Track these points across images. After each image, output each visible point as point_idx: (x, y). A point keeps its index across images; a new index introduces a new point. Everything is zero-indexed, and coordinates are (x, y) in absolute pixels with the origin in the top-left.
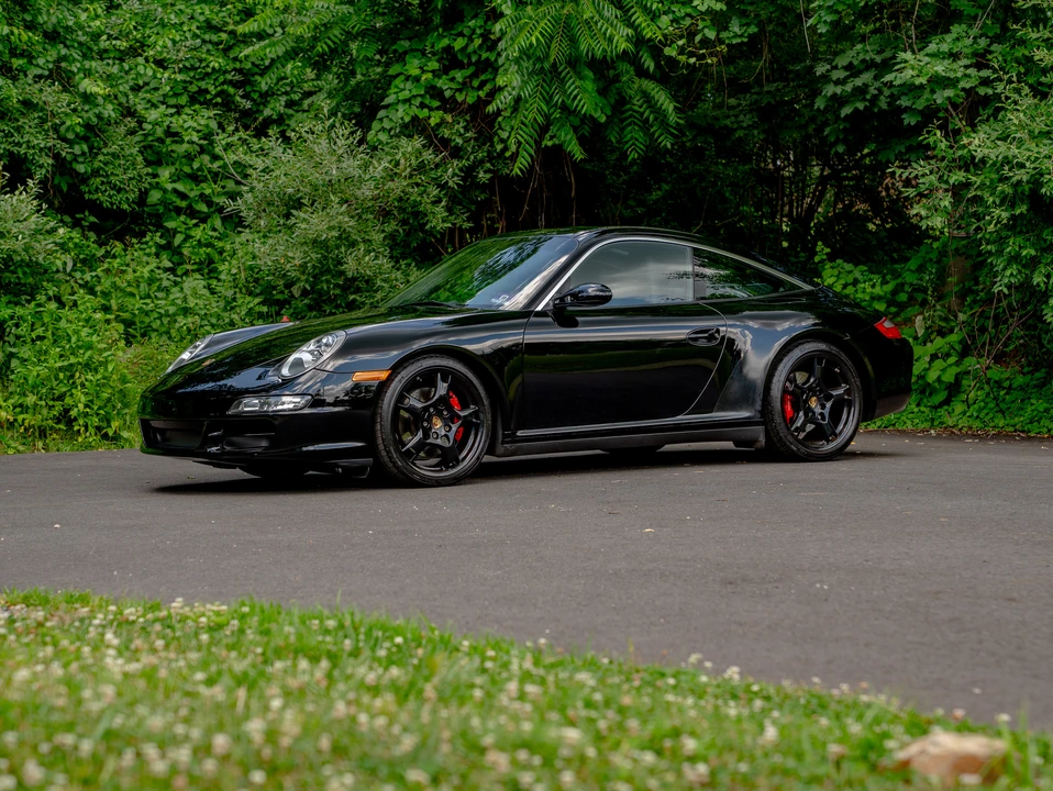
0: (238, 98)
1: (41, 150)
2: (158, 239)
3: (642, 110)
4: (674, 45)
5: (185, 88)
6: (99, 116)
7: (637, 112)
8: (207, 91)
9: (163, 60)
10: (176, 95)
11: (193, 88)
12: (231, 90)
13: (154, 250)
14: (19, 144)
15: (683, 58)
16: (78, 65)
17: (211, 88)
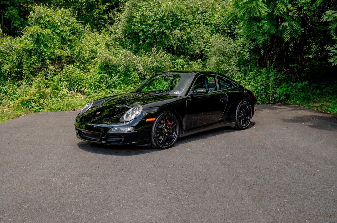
0: (227, 30)
1: (174, 44)
2: (200, 61)
3: (290, 29)
4: (292, 12)
5: (216, 29)
6: (190, 36)
7: (289, 30)
8: (220, 29)
9: (212, 23)
10: (214, 30)
11: (217, 29)
12: (225, 28)
13: (199, 63)
14: (171, 43)
15: (295, 15)
16: (187, 26)
17: (221, 28)
